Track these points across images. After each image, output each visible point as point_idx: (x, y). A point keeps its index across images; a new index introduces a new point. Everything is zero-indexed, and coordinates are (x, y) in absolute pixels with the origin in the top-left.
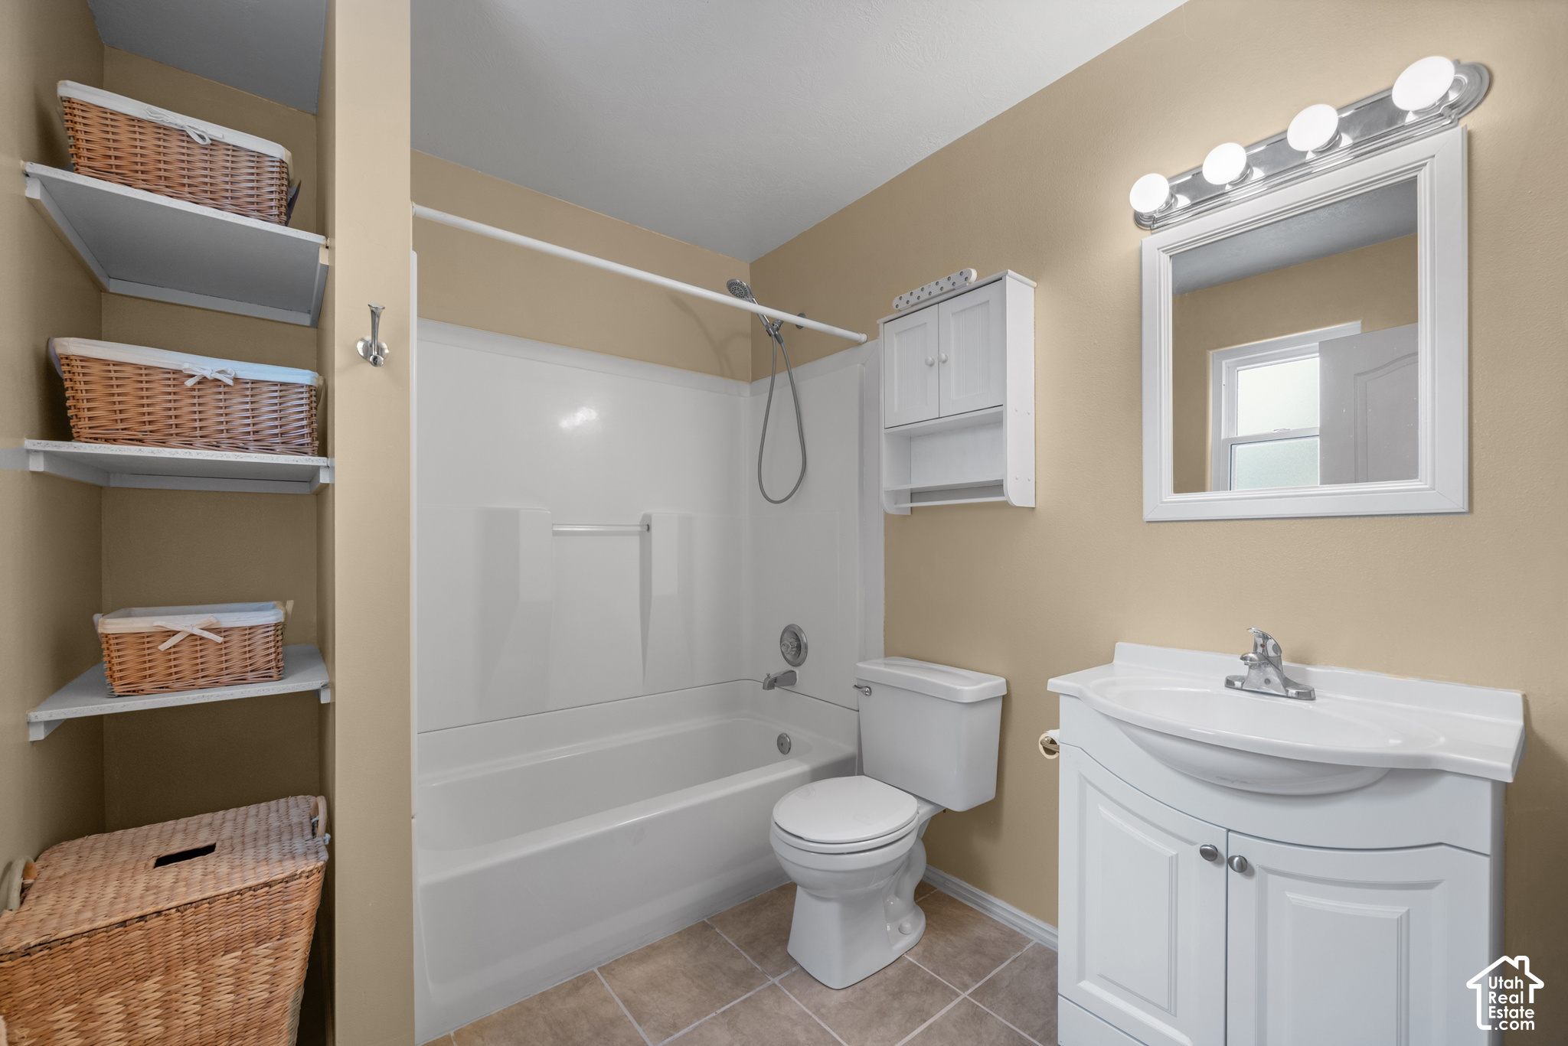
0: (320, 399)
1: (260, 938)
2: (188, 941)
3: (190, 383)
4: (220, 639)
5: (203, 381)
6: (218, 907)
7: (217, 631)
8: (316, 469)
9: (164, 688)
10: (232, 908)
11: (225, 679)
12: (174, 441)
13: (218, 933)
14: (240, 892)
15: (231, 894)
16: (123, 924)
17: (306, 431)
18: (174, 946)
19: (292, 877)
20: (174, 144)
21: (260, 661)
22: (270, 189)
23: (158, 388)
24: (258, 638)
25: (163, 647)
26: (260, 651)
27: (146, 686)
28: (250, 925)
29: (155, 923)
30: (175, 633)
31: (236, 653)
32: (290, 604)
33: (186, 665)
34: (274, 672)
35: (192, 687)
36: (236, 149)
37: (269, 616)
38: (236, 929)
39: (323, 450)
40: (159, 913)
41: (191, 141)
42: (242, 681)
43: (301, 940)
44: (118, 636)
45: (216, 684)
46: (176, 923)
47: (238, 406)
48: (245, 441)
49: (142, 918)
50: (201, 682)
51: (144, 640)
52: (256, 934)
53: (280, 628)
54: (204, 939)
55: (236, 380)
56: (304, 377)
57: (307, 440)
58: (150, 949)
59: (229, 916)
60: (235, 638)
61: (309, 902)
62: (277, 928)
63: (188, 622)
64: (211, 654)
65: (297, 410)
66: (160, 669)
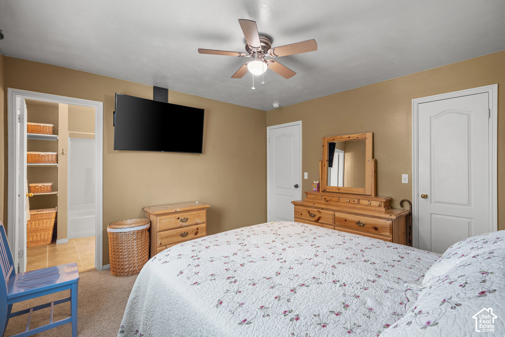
0: (57, 155)
1: (49, 219)
2: (41, 218)
3: (41, 156)
4: (44, 187)
5: (42, 155)
6: (44, 214)
7: (43, 186)
8: (57, 165)
9: (37, 193)
10: (46, 215)
11: (44, 192)
12: (38, 163)
13: (44, 217)
14: (47, 213)
15: (46, 213)
16: (35, 214)
17: (55, 160)
18: (40, 218)
19: (52, 213)
20: (39, 127)
21: (49, 190)
22: (51, 130)
23: (37, 156)
24: (49, 187)
25: (37, 188)
26: (49, 189)
27: (35, 192)
28: (48, 217)
29: (38, 215)
30: (38, 186)
31: (46, 189)
32: (53, 183)
33: (39, 190)
34: (50, 191)
35: (40, 193)
36: (46, 126)
37: (50, 184)
38: (46, 217)
39: (57, 163)
40: (38, 214)
41: (41, 126)
42: (46, 192)
43: (53, 220)
44: (32, 186)
45: (43, 193)
46: (40, 215)
47: (46, 158)
48: (47, 162)
49: (37, 214)
50: (41, 192)
51: (35, 187)
52: (48, 218)
53: (52, 186)
54: (43, 218)
55: (46, 155)
56: (55, 153)
57: (55, 161)
58: (37, 218)
59: (45, 216)
60: (46, 187)
61: (54, 216)
62: (51, 218)
63: (40, 185)
64: (43, 189)
65: (54, 158)
66: (36, 190)
